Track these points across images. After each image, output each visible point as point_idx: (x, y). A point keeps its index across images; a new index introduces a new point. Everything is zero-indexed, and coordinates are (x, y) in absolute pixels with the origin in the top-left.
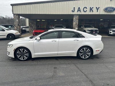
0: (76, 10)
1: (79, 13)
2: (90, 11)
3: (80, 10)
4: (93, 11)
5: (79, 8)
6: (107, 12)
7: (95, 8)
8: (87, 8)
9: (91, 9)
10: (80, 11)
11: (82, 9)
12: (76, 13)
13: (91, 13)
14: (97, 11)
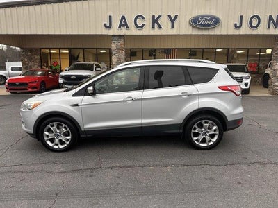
0: (116, 23)
1: (123, 31)
2: (153, 27)
3: (126, 25)
4: (160, 27)
5: (123, 18)
6: (199, 28)
7: (167, 18)
8: (143, 19)
9: (155, 21)
10: (127, 27)
11: (130, 21)
12: (115, 30)
13: (156, 31)
14: (173, 27)
